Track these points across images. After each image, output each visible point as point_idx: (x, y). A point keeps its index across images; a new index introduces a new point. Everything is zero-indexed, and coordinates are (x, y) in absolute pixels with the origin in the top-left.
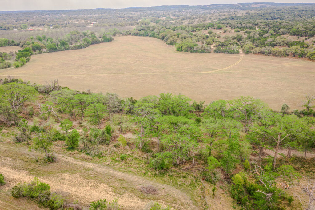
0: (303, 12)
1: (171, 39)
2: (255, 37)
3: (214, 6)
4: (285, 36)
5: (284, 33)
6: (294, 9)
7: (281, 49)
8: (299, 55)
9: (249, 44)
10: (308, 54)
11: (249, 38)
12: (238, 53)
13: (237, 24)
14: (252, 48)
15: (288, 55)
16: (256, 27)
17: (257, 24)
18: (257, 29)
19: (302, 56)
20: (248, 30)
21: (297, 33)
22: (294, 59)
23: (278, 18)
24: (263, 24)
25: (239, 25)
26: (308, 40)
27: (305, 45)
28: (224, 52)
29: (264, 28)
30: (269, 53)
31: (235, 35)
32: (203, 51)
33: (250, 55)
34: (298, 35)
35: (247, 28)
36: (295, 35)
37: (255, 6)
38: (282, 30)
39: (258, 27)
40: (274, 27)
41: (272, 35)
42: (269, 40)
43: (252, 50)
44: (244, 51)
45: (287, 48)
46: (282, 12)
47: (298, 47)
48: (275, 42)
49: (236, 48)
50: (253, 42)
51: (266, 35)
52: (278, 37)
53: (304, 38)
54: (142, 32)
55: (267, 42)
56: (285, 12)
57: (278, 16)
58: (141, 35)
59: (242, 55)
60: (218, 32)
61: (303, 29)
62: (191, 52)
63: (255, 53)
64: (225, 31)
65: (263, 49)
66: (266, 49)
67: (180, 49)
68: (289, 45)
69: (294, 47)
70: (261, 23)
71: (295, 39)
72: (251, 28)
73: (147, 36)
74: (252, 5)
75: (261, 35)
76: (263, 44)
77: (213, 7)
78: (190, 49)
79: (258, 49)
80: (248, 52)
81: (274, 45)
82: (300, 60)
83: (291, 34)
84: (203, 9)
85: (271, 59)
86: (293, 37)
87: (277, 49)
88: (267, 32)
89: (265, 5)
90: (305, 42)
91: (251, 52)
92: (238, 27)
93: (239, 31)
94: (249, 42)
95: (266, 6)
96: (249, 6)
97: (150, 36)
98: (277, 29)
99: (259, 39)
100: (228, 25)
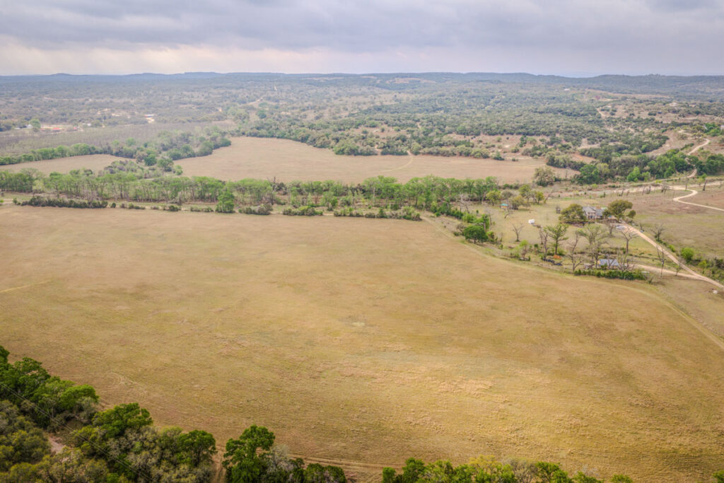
0: (474, 99)
1: (321, 141)
2: (420, 136)
3: (327, 79)
4: (451, 135)
5: (450, 133)
6: (462, 94)
7: (449, 149)
8: (465, 154)
9: (416, 145)
10: (473, 153)
11: (414, 138)
12: (406, 154)
13: (395, 120)
14: (420, 149)
15: (455, 155)
16: (418, 124)
17: (418, 121)
18: (420, 127)
19: (468, 155)
20: (409, 128)
21: (464, 132)
22: (461, 158)
23: (441, 109)
24: (425, 121)
25: (398, 122)
26: (474, 139)
27: (471, 145)
28: (392, 154)
29: (427, 125)
30: (438, 154)
31: (396, 135)
32: (369, 154)
33: (418, 156)
34: (464, 134)
35: (408, 126)
36: (461, 134)
37: (401, 81)
38: (447, 128)
39: (420, 125)
40: (438, 124)
41: (437, 134)
42: (436, 139)
43: (420, 151)
44: (412, 153)
45: (454, 147)
46: (447, 99)
47: (464, 146)
48: (442, 143)
49: (404, 149)
50: (419, 142)
51: (431, 134)
52: (444, 137)
53: (470, 137)
54: (263, 132)
55: (433, 142)
56: (451, 98)
57: (442, 106)
58: (261, 136)
59: (411, 156)
60: (374, 131)
61: (469, 127)
62: (355, 155)
63: (424, 154)
64: (383, 130)
65: (431, 149)
66: (434, 149)
67: (341, 152)
68: (455, 144)
69: (459, 147)
70: (423, 119)
71: (460, 138)
72: (412, 126)
73: (272, 137)
74: (396, 79)
75: (426, 134)
76: (430, 145)
77: (327, 81)
78: (353, 152)
79: (426, 150)
80: (416, 153)
81: (441, 145)
82: (466, 158)
83: (458, 133)
84: (310, 84)
85: (440, 158)
86: (460, 136)
87: (444, 148)
88: (432, 130)
89: (418, 79)
90: (471, 141)
91: (419, 153)
92: (396, 125)
93: (399, 130)
94: (415, 143)
95: (419, 81)
96: (391, 81)
97: (278, 138)
98: (442, 127)
99: (424, 139)
100: (383, 122)
